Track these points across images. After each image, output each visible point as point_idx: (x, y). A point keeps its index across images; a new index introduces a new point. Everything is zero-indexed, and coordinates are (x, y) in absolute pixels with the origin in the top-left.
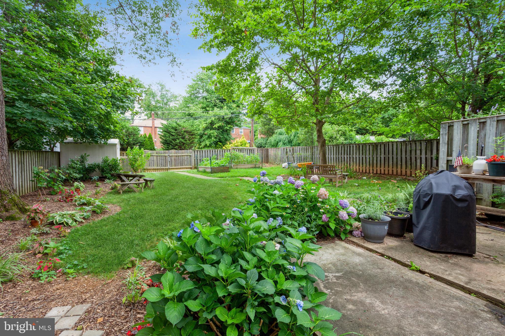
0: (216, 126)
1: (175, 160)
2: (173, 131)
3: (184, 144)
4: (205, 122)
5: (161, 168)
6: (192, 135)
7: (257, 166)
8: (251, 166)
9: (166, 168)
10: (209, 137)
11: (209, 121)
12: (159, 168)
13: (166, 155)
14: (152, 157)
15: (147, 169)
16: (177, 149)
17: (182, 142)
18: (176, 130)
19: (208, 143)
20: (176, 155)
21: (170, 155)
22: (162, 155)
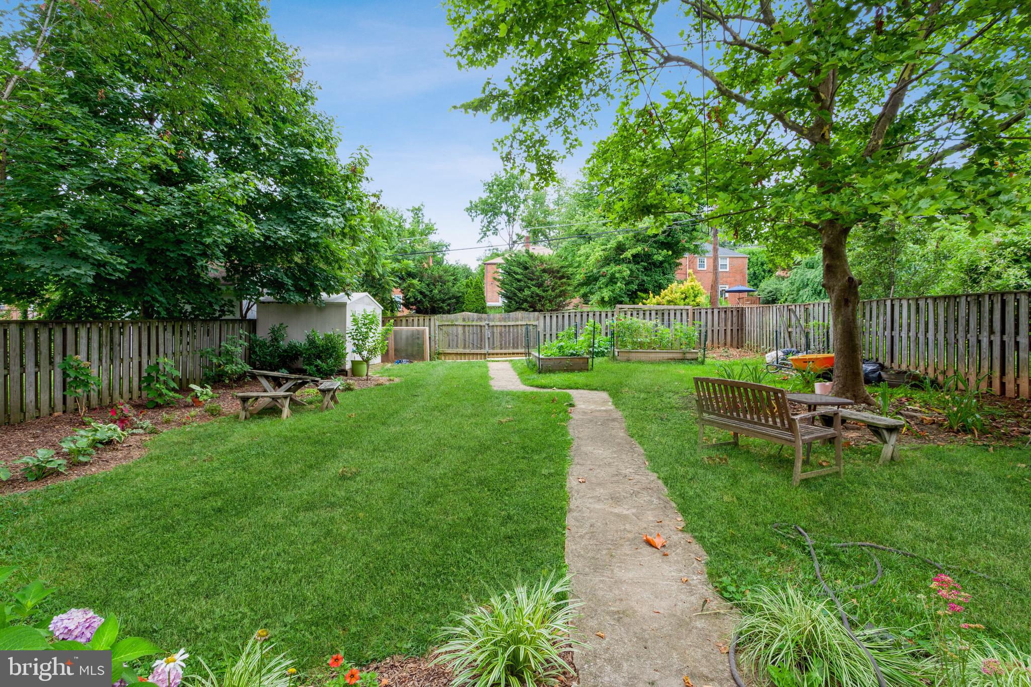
0: (628, 254)
1: (501, 335)
2: (519, 270)
3: (541, 298)
4: (603, 247)
5: (473, 351)
6: (562, 277)
7: (689, 356)
8: (671, 356)
9: (483, 351)
10: (612, 280)
11: (613, 244)
12: (467, 351)
13: (483, 323)
14: (455, 328)
15: (445, 354)
16: (527, 310)
17: (538, 295)
18: (526, 268)
19: (606, 294)
20: (503, 323)
21: (491, 324)
22: (474, 323)
